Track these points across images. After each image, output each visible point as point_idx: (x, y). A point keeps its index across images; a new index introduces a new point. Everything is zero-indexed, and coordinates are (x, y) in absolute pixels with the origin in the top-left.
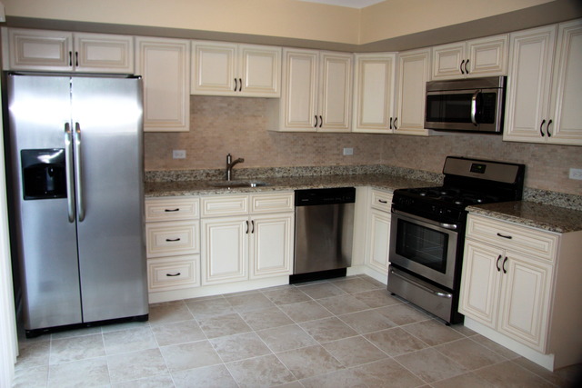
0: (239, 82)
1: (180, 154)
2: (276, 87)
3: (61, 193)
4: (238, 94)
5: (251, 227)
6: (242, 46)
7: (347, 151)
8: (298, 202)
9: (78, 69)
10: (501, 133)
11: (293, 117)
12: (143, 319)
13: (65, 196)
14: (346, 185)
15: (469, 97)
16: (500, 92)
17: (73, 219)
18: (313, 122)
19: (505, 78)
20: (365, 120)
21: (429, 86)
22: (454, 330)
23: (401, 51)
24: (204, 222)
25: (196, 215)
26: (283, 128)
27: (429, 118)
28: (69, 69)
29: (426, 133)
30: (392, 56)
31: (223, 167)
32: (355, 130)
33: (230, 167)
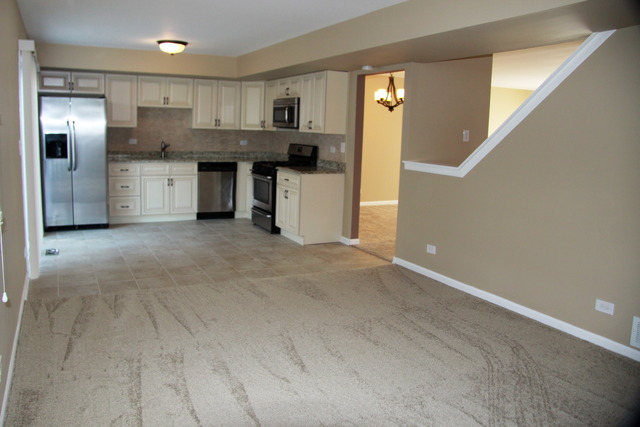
0: (166, 100)
1: (133, 141)
2: (190, 101)
3: (64, 155)
4: (166, 106)
5: (171, 182)
6: (169, 79)
7: (243, 143)
8: (200, 169)
9: (74, 92)
10: (298, 128)
11: (201, 120)
12: (105, 226)
13: (66, 157)
14: (231, 161)
15: (284, 109)
16: (296, 106)
17: (70, 169)
18: (214, 123)
19: (299, 99)
20: (248, 122)
21: (275, 102)
22: (275, 236)
23: (269, 80)
24: (143, 178)
25: (139, 174)
26: (194, 126)
27: (274, 121)
28: (68, 92)
29: (275, 129)
30: (262, 83)
31: (160, 150)
32: (243, 128)
33: (163, 149)
